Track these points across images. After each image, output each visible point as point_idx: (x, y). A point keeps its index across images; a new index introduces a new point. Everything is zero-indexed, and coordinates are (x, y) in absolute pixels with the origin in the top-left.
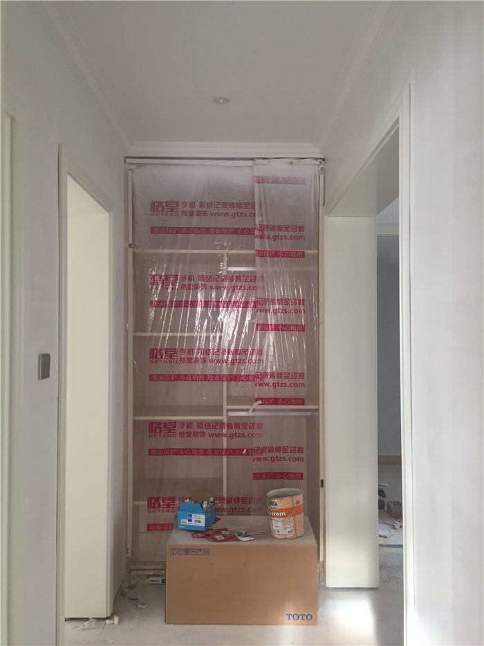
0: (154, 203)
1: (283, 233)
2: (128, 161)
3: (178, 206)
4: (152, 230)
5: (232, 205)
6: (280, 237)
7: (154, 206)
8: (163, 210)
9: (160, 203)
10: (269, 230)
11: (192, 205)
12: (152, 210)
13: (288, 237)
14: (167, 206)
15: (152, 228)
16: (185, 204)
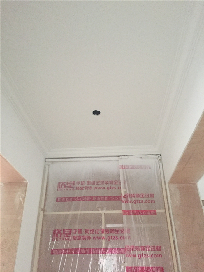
0: (60, 183)
1: (140, 199)
2: (47, 160)
3: (74, 184)
4: (57, 200)
5: (107, 183)
6: (138, 202)
7: (60, 185)
8: (65, 187)
9: (63, 183)
10: (131, 197)
11: (83, 183)
12: (59, 187)
13: (144, 201)
14: (67, 184)
15: (57, 199)
16: (78, 183)
